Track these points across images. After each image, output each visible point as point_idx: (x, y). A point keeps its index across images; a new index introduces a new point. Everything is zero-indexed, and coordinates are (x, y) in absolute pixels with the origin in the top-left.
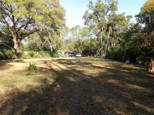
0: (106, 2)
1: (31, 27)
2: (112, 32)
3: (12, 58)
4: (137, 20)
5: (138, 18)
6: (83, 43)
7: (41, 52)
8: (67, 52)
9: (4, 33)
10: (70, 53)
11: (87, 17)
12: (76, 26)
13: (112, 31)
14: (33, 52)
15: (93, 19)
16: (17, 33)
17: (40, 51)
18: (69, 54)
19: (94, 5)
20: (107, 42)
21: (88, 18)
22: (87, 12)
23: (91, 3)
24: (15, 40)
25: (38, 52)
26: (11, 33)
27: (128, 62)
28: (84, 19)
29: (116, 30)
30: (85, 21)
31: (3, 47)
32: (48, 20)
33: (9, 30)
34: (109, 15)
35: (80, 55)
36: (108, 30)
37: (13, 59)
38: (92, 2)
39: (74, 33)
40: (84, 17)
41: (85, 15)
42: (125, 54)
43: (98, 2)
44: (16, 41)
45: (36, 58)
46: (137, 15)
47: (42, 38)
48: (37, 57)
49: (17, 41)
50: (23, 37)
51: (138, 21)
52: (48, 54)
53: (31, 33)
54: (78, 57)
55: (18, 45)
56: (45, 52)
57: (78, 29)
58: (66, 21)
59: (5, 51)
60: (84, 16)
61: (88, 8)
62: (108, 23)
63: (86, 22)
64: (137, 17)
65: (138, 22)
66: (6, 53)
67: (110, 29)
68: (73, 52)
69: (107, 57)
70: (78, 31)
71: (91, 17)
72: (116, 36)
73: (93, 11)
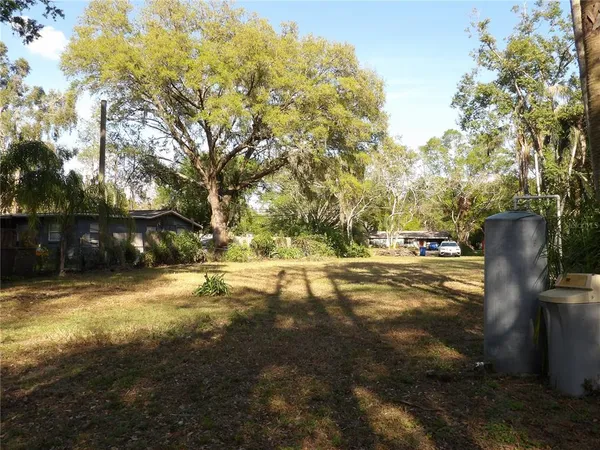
0: (552, 30)
1: (265, 153)
2: (583, 149)
3: (195, 259)
6: (473, 199)
7: (300, 238)
8: (415, 234)
9: (184, 177)
11: (471, 98)
12: (446, 133)
13: (584, 144)
14: (270, 239)
15: (493, 107)
16: (220, 176)
17: (296, 234)
18: (422, 243)
19: (501, 47)
21: (473, 102)
22: (468, 80)
23: (487, 40)
24: (213, 200)
25: (289, 239)
26: (203, 176)
28: (458, 107)
30: (462, 113)
31: (175, 223)
32: (318, 124)
33: (196, 168)
34: (570, 80)
35: (456, 249)
36: (564, 145)
37: (198, 261)
38: (490, 36)
39: (436, 163)
40: (459, 100)
41: (460, 93)
43: (517, 34)
44: (217, 201)
45: (281, 258)
47: (307, 188)
48: (286, 256)
49: (220, 201)
50: (238, 188)
52: (323, 246)
53: (266, 173)
54: (447, 255)
55: (224, 214)
56: (316, 236)
57: (452, 144)
58: (388, 122)
59: (173, 235)
60: (457, 97)
61: (474, 64)
62: (564, 115)
63: (468, 117)
66: (175, 243)
67: (573, 136)
68: (441, 234)
70: (452, 152)
71: (484, 99)
73: (496, 72)
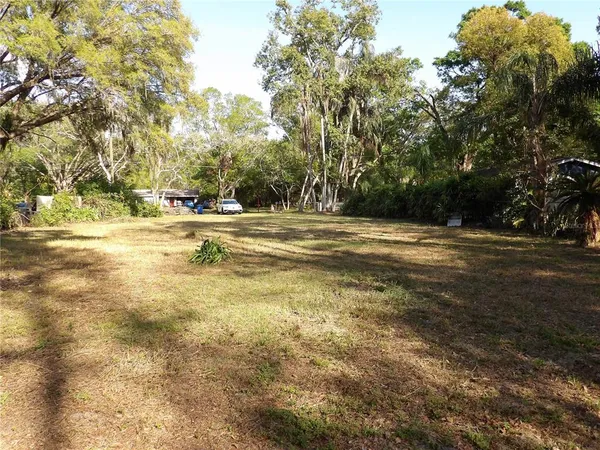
0: (334, 7)
2: (358, 117)
4: (442, 77)
5: (443, 68)
6: (234, 158)
8: (166, 193)
10: (178, 199)
11: (274, 59)
13: (358, 113)
18: (172, 202)
20: (341, 156)
21: (274, 64)
22: (273, 41)
23: (283, 6)
27: (458, 223)
28: (261, 66)
29: (371, 112)
30: (266, 77)
34: (346, 54)
35: (238, 207)
36: (344, 111)
38: (287, 2)
40: (261, 60)
41: (263, 53)
42: (443, 197)
46: (442, 61)
50: (12, 135)
51: (445, 81)
57: (210, 103)
60: (260, 56)
61: (272, 26)
63: (270, 78)
64: (442, 65)
65: (446, 85)
67: (352, 105)
68: (191, 193)
69: (349, 211)
71: (286, 61)
72: (370, 133)
73: (290, 36)
